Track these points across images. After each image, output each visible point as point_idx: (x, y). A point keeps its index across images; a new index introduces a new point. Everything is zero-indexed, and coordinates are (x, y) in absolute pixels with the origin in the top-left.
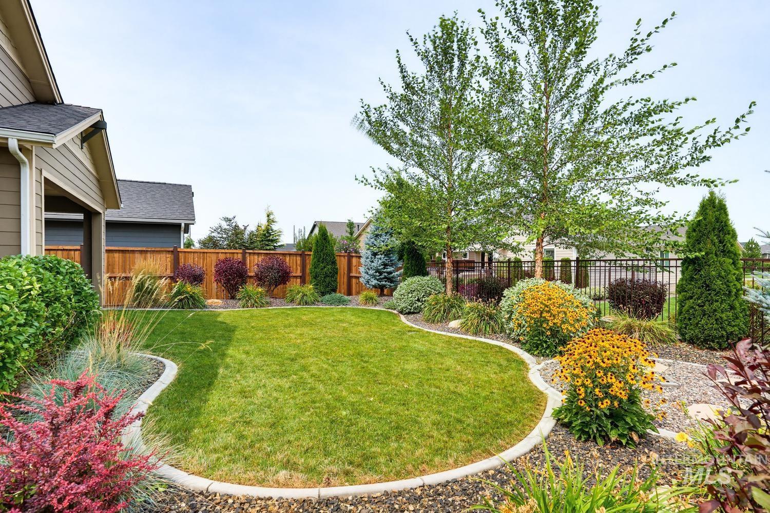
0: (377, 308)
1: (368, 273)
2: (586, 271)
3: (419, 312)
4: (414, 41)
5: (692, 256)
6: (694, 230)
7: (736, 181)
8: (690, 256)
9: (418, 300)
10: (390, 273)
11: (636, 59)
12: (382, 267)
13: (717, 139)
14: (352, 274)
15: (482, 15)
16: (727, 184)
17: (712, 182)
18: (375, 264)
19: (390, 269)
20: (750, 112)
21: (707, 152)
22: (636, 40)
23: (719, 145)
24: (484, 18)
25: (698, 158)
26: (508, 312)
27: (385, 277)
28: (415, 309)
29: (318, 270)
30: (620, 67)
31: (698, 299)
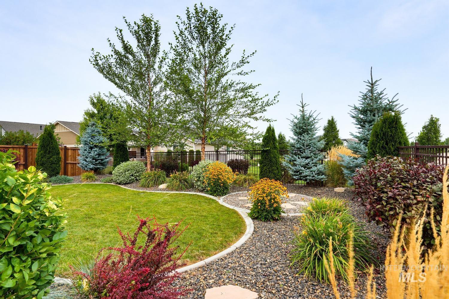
0: (96, 183)
1: (86, 161)
2: (200, 156)
3: (132, 183)
4: (128, 23)
5: (266, 149)
6: (266, 139)
7: (276, 120)
8: (265, 149)
9: (132, 175)
10: (102, 160)
11: (243, 65)
12: (97, 156)
13: (269, 103)
14: (67, 162)
15: (178, 25)
16: (273, 121)
17: (269, 120)
18: (92, 154)
19: (102, 157)
20: (278, 95)
21: (266, 108)
22: (244, 57)
23: (269, 106)
24: (179, 27)
25: (262, 109)
26: (197, 177)
27: (99, 163)
28: (130, 181)
29: (44, 159)
30: (238, 67)
31: (268, 166)
